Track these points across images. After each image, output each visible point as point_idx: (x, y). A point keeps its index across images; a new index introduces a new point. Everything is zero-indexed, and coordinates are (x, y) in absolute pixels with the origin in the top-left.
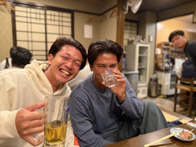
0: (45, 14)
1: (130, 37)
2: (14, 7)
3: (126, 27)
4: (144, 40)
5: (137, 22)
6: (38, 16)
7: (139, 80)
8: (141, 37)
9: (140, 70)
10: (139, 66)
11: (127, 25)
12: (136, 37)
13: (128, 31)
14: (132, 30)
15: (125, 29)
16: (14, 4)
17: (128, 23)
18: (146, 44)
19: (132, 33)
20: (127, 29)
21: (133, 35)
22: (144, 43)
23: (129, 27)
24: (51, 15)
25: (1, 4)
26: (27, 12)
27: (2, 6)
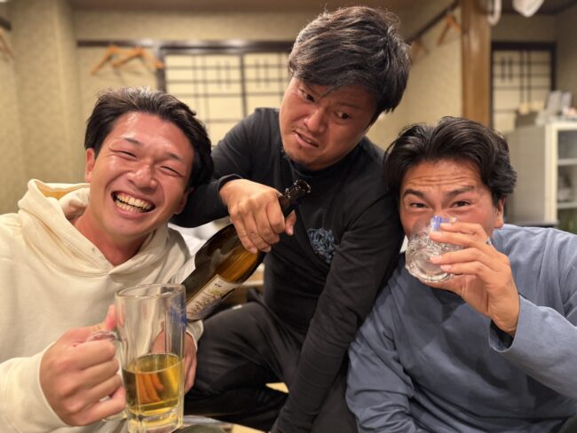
0: (242, 67)
2: (162, 59)
5: (550, 47)
6: (223, 74)
8: (567, 98)
10: (560, 201)
11: (510, 63)
13: (516, 82)
14: (529, 76)
15: (502, 76)
16: (164, 52)
19: (529, 88)
20: (511, 77)
21: (536, 93)
23: (516, 69)
24: (257, 66)
25: (132, 58)
26: (194, 68)
27: (136, 62)
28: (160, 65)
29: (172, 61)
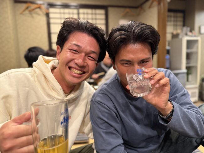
0: (78, 14)
1: (174, 29)
2: (48, 9)
3: (169, 19)
4: (193, 32)
5: (183, 12)
7: (188, 80)
8: (189, 29)
9: (188, 68)
10: (187, 63)
11: (171, 16)
12: (182, 30)
13: (172, 23)
14: (177, 21)
15: (168, 21)
17: (172, 14)
18: (195, 36)
19: (176, 25)
20: (171, 21)
21: (178, 27)
22: (193, 35)
23: (172, 19)
24: (84, 13)
25: (36, 8)
26: (60, 13)
27: (38, 10)
28: (47, 11)
29: (52, 10)
